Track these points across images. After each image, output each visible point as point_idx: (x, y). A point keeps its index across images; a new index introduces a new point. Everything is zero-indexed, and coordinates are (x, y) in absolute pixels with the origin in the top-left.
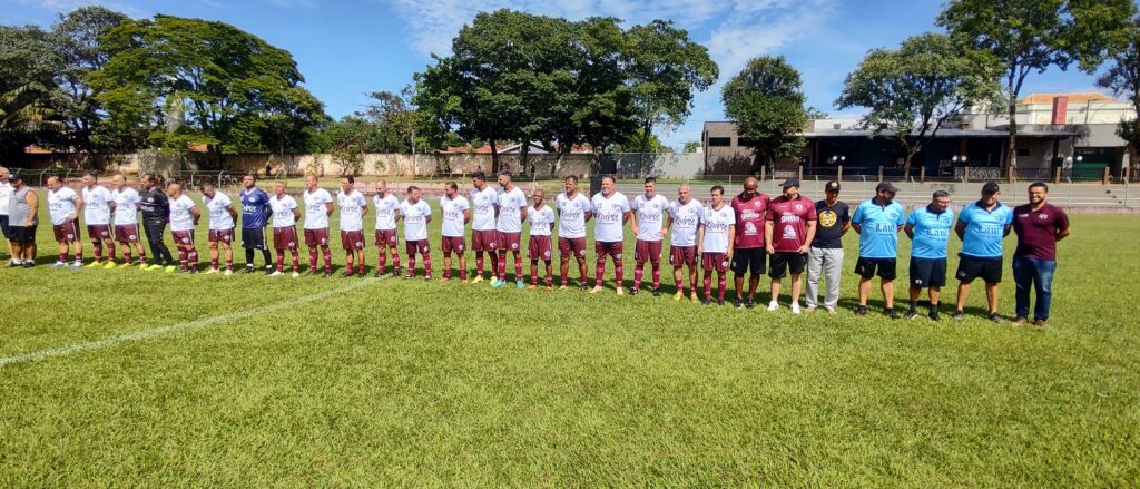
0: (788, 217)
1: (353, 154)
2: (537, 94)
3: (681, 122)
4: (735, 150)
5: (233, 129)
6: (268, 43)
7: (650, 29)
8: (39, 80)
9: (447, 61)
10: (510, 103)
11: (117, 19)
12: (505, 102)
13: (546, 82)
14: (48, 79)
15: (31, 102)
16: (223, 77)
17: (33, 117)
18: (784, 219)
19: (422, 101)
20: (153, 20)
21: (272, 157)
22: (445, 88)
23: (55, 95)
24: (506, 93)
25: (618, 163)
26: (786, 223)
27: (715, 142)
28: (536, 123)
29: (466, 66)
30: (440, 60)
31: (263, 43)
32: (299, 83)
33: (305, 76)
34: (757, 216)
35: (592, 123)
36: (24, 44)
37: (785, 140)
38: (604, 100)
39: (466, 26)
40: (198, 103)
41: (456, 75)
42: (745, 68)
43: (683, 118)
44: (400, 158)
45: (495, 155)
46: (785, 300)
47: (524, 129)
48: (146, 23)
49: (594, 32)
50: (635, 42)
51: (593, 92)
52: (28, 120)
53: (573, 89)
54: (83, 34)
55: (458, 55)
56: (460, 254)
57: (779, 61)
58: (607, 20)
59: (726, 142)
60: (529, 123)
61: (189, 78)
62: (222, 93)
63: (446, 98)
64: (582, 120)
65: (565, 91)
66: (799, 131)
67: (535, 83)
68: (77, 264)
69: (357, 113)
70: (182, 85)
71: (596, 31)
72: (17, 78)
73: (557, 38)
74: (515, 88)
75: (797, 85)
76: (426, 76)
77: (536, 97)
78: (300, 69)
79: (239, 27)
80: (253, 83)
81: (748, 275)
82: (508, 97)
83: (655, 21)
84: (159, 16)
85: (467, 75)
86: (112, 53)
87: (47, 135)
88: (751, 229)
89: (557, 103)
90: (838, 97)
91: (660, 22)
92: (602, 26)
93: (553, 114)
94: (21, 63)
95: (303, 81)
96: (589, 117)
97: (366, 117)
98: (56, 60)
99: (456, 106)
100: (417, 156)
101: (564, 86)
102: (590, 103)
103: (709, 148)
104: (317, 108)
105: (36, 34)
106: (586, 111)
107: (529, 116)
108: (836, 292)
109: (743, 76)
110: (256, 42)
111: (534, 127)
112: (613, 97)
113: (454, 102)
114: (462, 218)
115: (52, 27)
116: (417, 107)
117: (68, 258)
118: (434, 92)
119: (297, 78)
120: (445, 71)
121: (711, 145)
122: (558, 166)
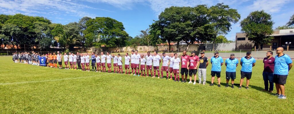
0: (192, 61)
1: (135, 46)
2: (180, 28)
3: (227, 33)
4: (247, 41)
5: (109, 41)
6: (118, 21)
7: (216, 6)
8: (76, 33)
9: (157, 22)
10: (172, 31)
11: (89, 19)
12: (171, 31)
13: (183, 25)
14: (77, 33)
15: (74, 38)
16: (107, 30)
17: (75, 41)
18: (191, 61)
19: (151, 32)
20: (95, 18)
21: (117, 48)
22: (157, 29)
23: (78, 36)
24: (172, 29)
25: (206, 47)
26: (191, 62)
27: (239, 39)
28: (180, 36)
29: (162, 22)
30: (155, 22)
31: (117, 21)
32: (124, 30)
33: (125, 28)
34: (185, 60)
35: (197, 35)
36: (74, 26)
37: (264, 38)
38: (200, 29)
39: (162, 12)
40: (103, 36)
41: (160, 25)
42: (249, 15)
43: (228, 33)
44: (146, 47)
45: (170, 45)
46: (193, 81)
47: (176, 38)
48: (94, 19)
49: (197, 10)
50: (211, 10)
51: (197, 27)
52: (74, 41)
53: (191, 26)
54: (84, 23)
55: (160, 20)
56: (128, 68)
57: (261, 12)
58: (202, 6)
59: (244, 39)
60: (178, 36)
61: (101, 30)
62: (107, 33)
63: (156, 31)
64: (194, 35)
65: (189, 27)
66: (270, 34)
67: (180, 26)
68: (68, 69)
69: (137, 36)
70: (100, 32)
71: (198, 9)
72: (72, 33)
73: (186, 13)
74: (174, 27)
75: (270, 19)
76: (152, 26)
77: (180, 29)
78: (124, 26)
79: (112, 18)
80: (114, 31)
81: (184, 74)
82: (172, 30)
83: (218, 4)
84: (96, 17)
85: (163, 25)
86: (88, 26)
87: (77, 44)
88: (184, 63)
89: (185, 30)
90: (288, 22)
91: (219, 4)
92: (200, 8)
93: (184, 34)
94: (73, 30)
95: (125, 29)
96: (196, 34)
97: (139, 37)
98: (79, 29)
99: (159, 33)
100: (150, 46)
101: (188, 26)
102: (196, 30)
103: (237, 41)
104: (127, 35)
105: (76, 24)
106: (195, 32)
107: (178, 35)
108: (205, 80)
109: (248, 18)
110: (115, 21)
111: (179, 38)
112: (203, 28)
113: (159, 32)
114: (129, 61)
115: (78, 22)
116: (150, 34)
117: (67, 68)
118: (154, 29)
119: (124, 28)
120: (157, 24)
121: (238, 40)
122: (187, 48)
